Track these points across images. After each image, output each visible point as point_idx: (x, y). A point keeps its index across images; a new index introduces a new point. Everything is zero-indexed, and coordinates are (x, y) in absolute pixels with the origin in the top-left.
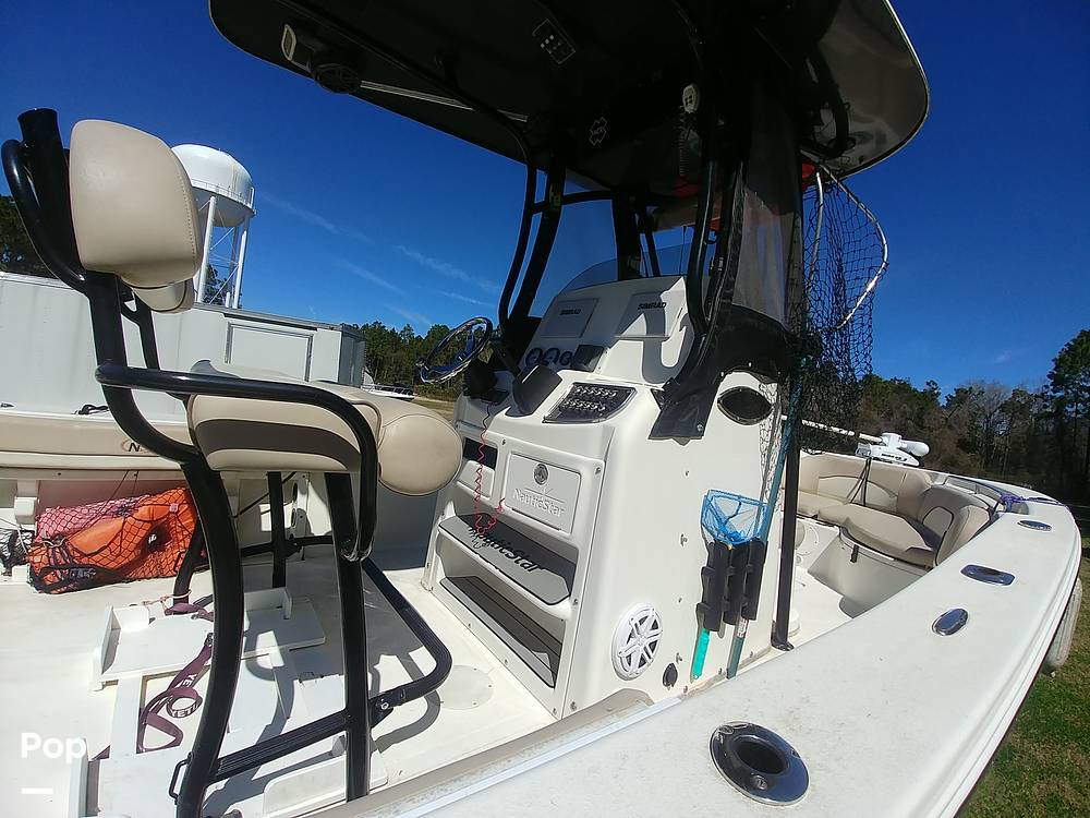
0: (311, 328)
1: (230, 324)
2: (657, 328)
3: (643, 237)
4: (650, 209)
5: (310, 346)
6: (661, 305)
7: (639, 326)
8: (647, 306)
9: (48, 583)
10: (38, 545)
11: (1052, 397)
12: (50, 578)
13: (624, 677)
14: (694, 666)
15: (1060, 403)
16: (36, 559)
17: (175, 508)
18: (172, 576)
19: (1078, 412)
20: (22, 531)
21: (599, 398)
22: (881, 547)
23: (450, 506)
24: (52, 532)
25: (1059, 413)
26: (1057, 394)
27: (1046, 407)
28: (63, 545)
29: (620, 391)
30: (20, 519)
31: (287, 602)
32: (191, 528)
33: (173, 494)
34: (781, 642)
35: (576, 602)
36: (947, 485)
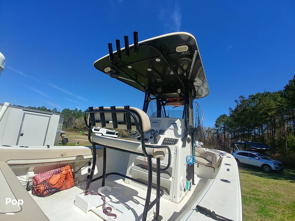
0: (50, 114)
1: (24, 113)
2: (176, 127)
3: (162, 106)
4: (164, 102)
5: (50, 120)
6: (176, 124)
7: (172, 127)
8: (173, 123)
9: (45, 194)
10: (40, 184)
11: (216, 129)
12: (45, 193)
13: (181, 190)
14: (187, 188)
15: (218, 130)
16: (41, 188)
17: (69, 170)
18: (69, 189)
19: (221, 132)
20: (31, 181)
21: (172, 141)
22: (202, 164)
23: (133, 163)
24: (43, 180)
25: (217, 133)
26: (217, 129)
27: (215, 131)
28: (48, 184)
29: (176, 140)
30: (30, 178)
31: (110, 189)
32: (72, 175)
33: (68, 167)
34: (193, 184)
35: (173, 177)
36: (209, 151)
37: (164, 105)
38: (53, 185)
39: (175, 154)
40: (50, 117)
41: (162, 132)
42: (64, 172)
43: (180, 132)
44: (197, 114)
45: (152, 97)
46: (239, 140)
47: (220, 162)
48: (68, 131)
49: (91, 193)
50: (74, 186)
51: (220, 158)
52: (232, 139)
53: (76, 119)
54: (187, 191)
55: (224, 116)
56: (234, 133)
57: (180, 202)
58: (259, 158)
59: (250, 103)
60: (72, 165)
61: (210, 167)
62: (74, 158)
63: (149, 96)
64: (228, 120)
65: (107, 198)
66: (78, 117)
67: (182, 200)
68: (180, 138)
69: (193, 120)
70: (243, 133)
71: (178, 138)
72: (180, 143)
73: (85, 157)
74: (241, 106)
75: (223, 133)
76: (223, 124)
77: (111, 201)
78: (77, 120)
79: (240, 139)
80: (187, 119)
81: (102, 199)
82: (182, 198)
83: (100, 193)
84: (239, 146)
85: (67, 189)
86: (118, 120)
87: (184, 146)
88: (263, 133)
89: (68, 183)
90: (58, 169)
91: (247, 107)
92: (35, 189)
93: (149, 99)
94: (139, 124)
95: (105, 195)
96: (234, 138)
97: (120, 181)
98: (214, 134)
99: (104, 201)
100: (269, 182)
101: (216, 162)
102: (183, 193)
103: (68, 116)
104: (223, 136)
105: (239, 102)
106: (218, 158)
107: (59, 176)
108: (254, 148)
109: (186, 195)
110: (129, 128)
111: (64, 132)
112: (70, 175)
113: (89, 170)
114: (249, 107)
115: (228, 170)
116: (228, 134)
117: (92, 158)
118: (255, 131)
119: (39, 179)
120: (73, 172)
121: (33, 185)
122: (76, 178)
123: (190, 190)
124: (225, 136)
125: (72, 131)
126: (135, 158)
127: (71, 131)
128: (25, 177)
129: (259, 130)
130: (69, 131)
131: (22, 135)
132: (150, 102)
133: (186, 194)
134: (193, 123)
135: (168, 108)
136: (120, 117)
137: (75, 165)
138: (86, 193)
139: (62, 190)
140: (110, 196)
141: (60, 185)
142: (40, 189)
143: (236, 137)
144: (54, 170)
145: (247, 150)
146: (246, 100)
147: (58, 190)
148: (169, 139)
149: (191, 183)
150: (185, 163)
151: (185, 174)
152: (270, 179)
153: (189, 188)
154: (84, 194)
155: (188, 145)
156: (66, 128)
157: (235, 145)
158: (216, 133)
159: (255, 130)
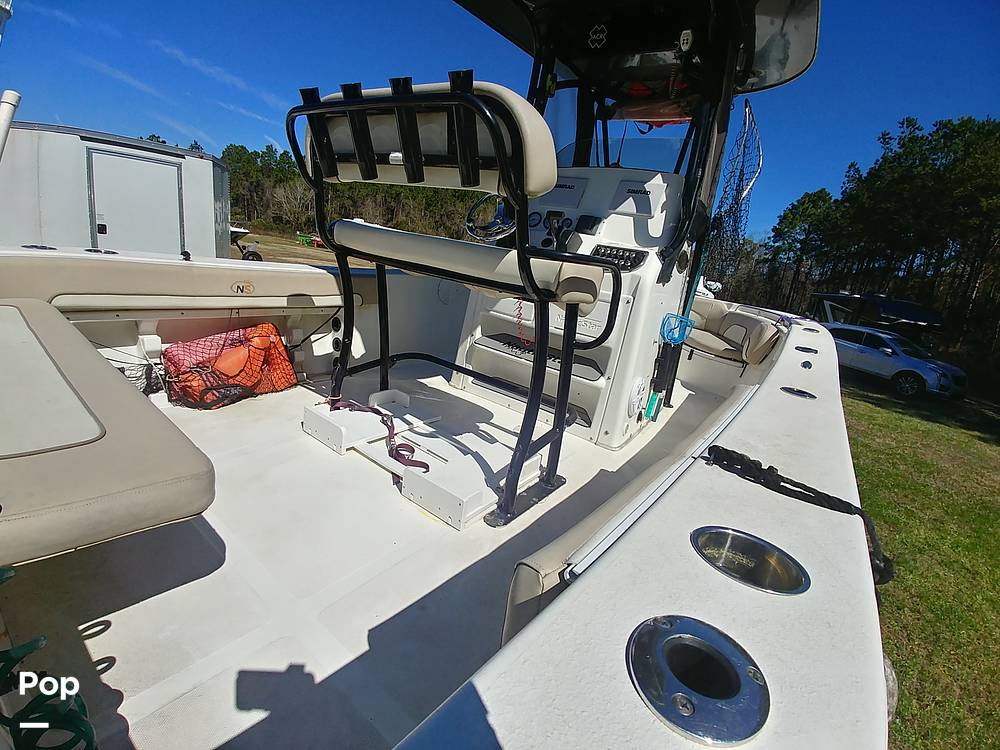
0: (178, 156)
1: (88, 149)
2: (644, 208)
3: (599, 123)
4: (609, 102)
5: (180, 176)
6: (646, 193)
7: (630, 205)
8: (634, 192)
9: (209, 401)
10: (187, 373)
11: (772, 246)
12: (209, 397)
13: (630, 417)
14: (648, 412)
15: (777, 251)
16: (194, 384)
17: (273, 338)
18: (282, 390)
19: (789, 259)
20: (155, 364)
21: (622, 257)
22: (708, 349)
23: (479, 329)
24: (195, 362)
25: (774, 259)
26: (776, 244)
27: (766, 254)
28: (212, 371)
29: (638, 253)
30: (151, 354)
31: (405, 398)
32: (284, 354)
33: (268, 327)
34: (668, 404)
35: (609, 378)
36: (738, 311)
37: (606, 114)
38: (231, 377)
39: (628, 302)
40: (179, 167)
41: (589, 224)
42: (256, 341)
43: (657, 226)
44: (740, 159)
45: (562, 72)
46: (845, 289)
47: (773, 347)
48: (255, 229)
49: (349, 406)
50: (296, 385)
51: (778, 332)
52: (820, 283)
53: (274, 187)
54: (645, 421)
55: (820, 198)
56: (835, 266)
57: (621, 447)
58: (894, 352)
59: (934, 150)
60: (281, 324)
61: (730, 359)
62: (283, 302)
63: (549, 70)
64: (828, 215)
65: (397, 422)
66: (281, 181)
67: (626, 443)
68: (656, 249)
69: (714, 181)
70: (868, 265)
71: (646, 250)
72: (653, 265)
73: (318, 302)
74: (897, 157)
75: (794, 262)
76: (805, 230)
77: (411, 429)
78: (280, 193)
79: (848, 287)
80: (696, 172)
81: (384, 422)
82: (627, 436)
83: (376, 407)
84: (838, 309)
85: (277, 391)
86: (424, 147)
87: (664, 277)
88: (937, 270)
89: (276, 375)
90: (237, 332)
91: (916, 167)
92: (175, 387)
93: (549, 83)
94: (512, 162)
95: (391, 414)
96: (827, 282)
97: (437, 382)
98: (761, 265)
99: (391, 428)
100: (903, 425)
101: (759, 346)
102: (634, 425)
103: (247, 174)
104: (790, 274)
105: (895, 146)
106: (770, 332)
107: (243, 352)
108: (886, 320)
109: (640, 431)
110: (471, 178)
111: (242, 230)
112: (279, 353)
113: (336, 342)
114: (924, 169)
115: (807, 365)
116: (811, 267)
117: (340, 307)
118: (913, 261)
119: (182, 357)
120: (286, 347)
121: (166, 375)
122: (301, 364)
123: (654, 419)
124: (797, 272)
125: (272, 229)
126: (486, 314)
127: (266, 229)
128: (133, 349)
129: (930, 257)
130: (260, 232)
131: (102, 229)
132: (552, 96)
133: (642, 428)
134: (711, 196)
135: (622, 129)
136: (434, 132)
137: (289, 324)
138: (334, 406)
139: (262, 394)
140: (408, 417)
141: (253, 379)
142: (190, 387)
143: (836, 280)
144: (224, 335)
145: (862, 325)
146: (923, 136)
147: (249, 392)
148: (612, 248)
149: (661, 400)
150: (657, 337)
151: (650, 371)
152: (907, 418)
153: (652, 414)
154: (328, 407)
155: (678, 278)
156: (249, 219)
157: (827, 303)
158: (766, 260)
159: (915, 257)
